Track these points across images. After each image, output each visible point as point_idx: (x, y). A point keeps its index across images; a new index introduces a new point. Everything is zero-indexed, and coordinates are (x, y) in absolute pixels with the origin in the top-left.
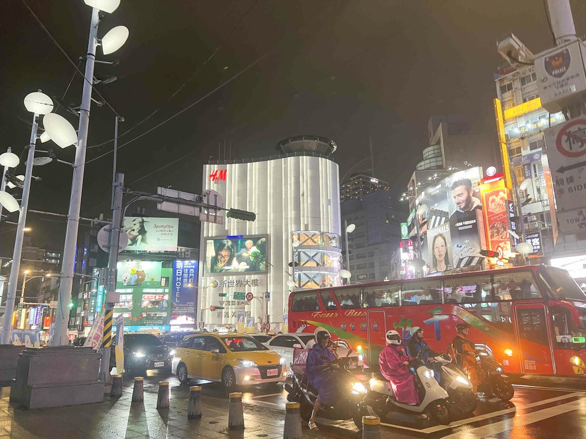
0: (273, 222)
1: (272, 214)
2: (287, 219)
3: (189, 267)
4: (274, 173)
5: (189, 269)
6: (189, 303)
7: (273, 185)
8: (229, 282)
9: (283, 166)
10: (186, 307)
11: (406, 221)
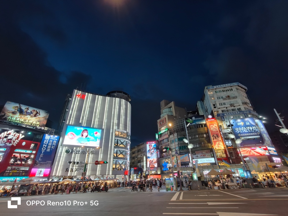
0: (106, 124)
1: (106, 120)
2: (113, 123)
3: (54, 139)
4: (109, 102)
5: (53, 140)
6: (48, 162)
7: (108, 107)
8: (77, 151)
9: (114, 101)
10: (45, 164)
11: (157, 133)
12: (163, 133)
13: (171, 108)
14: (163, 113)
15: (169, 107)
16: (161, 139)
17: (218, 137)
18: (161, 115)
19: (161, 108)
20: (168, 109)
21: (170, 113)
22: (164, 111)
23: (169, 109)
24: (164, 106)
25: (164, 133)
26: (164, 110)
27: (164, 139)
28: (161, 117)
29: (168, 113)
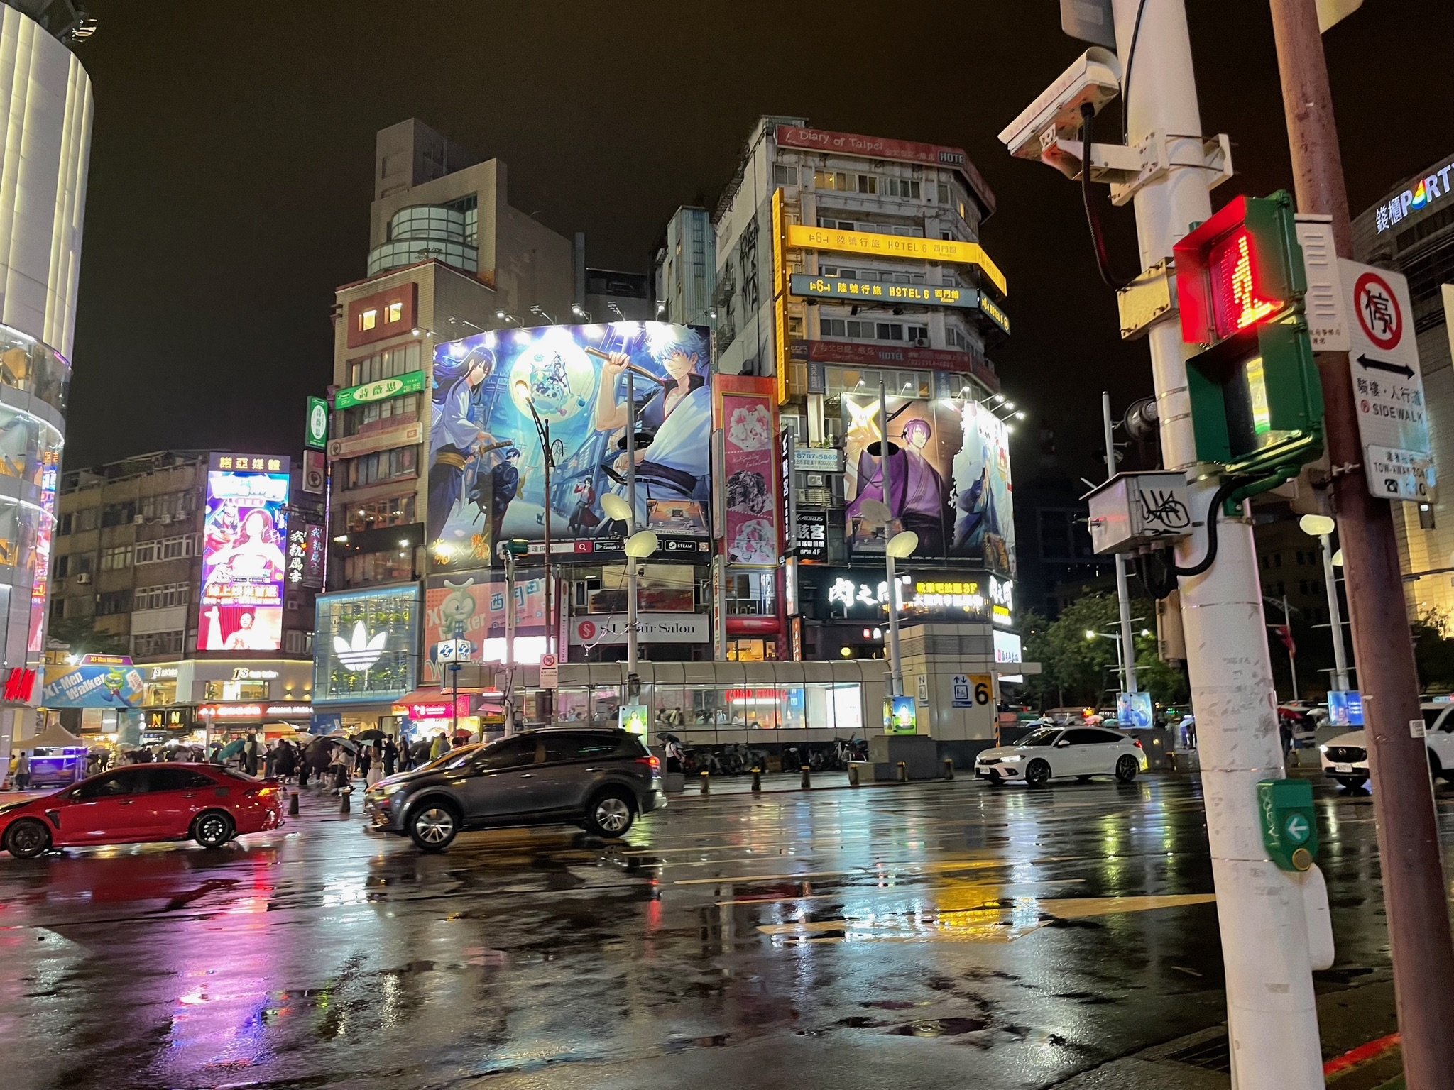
11: (323, 395)
12: (380, 402)
13: (472, 216)
14: (389, 240)
15: (454, 195)
16: (348, 447)
17: (761, 492)
18: (375, 255)
19: (380, 184)
20: (441, 213)
21: (458, 249)
22: (404, 221)
23: (454, 215)
24: (408, 177)
25: (386, 408)
26: (405, 215)
27: (377, 454)
28: (373, 268)
29: (441, 246)
